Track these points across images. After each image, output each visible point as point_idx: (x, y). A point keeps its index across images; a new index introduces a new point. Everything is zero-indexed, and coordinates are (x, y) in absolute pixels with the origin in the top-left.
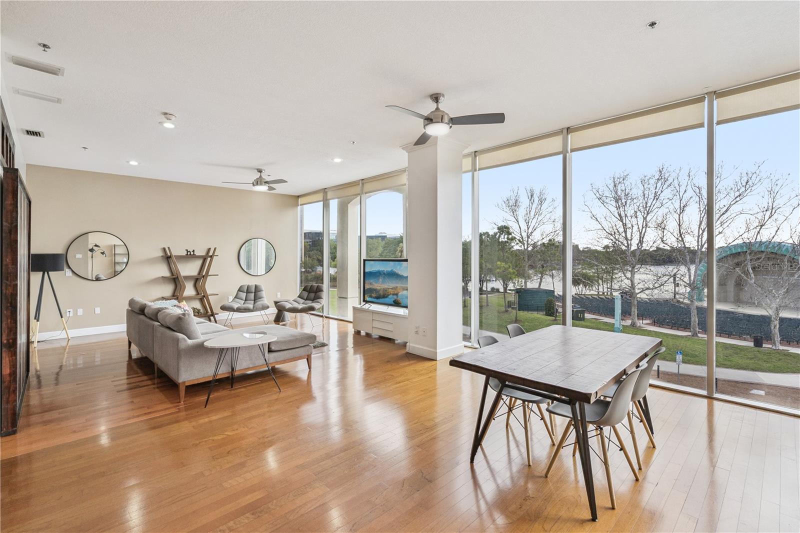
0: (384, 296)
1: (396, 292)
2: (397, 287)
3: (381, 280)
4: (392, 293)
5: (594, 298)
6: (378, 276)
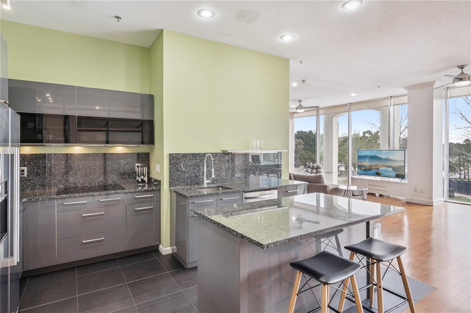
0: (369, 170)
1: (377, 168)
2: (378, 165)
3: (367, 160)
4: (375, 168)
5: (458, 181)
6: (366, 158)
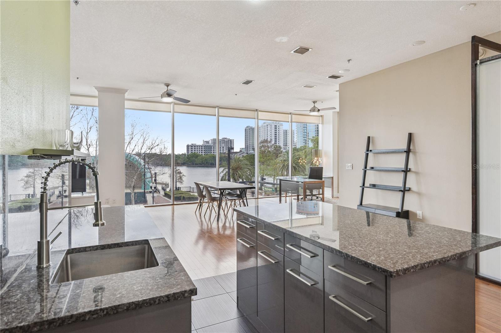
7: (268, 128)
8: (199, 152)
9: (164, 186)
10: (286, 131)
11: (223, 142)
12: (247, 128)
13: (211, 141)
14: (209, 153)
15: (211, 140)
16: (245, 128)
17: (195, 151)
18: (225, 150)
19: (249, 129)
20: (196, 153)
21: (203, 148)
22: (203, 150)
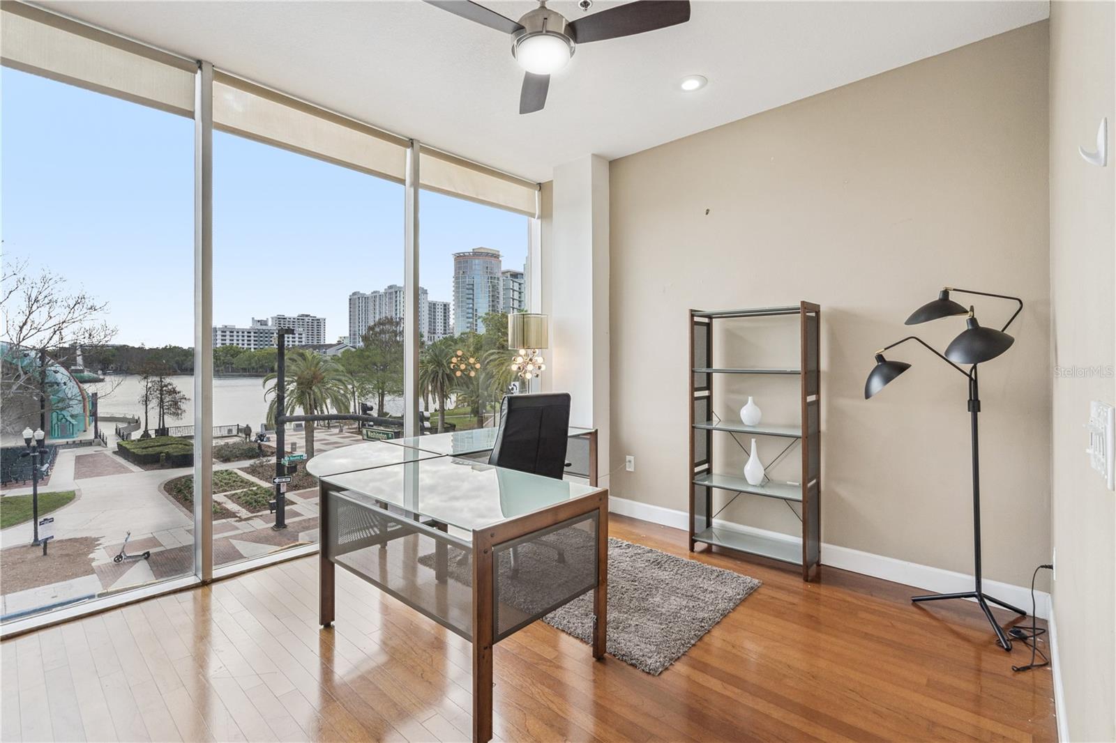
7: (398, 298)
8: (243, 344)
9: (121, 425)
10: (434, 304)
11: (301, 323)
12: (355, 297)
13: (272, 321)
14: (266, 347)
15: (272, 318)
16: (350, 296)
17: (232, 342)
18: (303, 339)
19: (359, 298)
20: (235, 345)
21: (252, 334)
22: (252, 338)
